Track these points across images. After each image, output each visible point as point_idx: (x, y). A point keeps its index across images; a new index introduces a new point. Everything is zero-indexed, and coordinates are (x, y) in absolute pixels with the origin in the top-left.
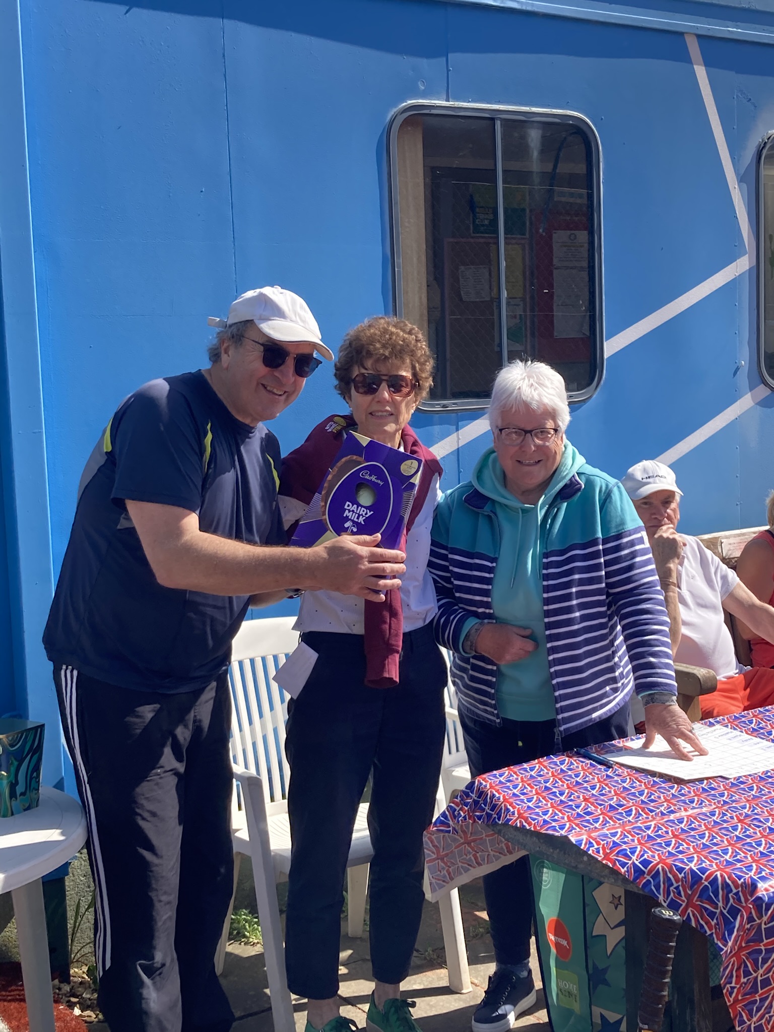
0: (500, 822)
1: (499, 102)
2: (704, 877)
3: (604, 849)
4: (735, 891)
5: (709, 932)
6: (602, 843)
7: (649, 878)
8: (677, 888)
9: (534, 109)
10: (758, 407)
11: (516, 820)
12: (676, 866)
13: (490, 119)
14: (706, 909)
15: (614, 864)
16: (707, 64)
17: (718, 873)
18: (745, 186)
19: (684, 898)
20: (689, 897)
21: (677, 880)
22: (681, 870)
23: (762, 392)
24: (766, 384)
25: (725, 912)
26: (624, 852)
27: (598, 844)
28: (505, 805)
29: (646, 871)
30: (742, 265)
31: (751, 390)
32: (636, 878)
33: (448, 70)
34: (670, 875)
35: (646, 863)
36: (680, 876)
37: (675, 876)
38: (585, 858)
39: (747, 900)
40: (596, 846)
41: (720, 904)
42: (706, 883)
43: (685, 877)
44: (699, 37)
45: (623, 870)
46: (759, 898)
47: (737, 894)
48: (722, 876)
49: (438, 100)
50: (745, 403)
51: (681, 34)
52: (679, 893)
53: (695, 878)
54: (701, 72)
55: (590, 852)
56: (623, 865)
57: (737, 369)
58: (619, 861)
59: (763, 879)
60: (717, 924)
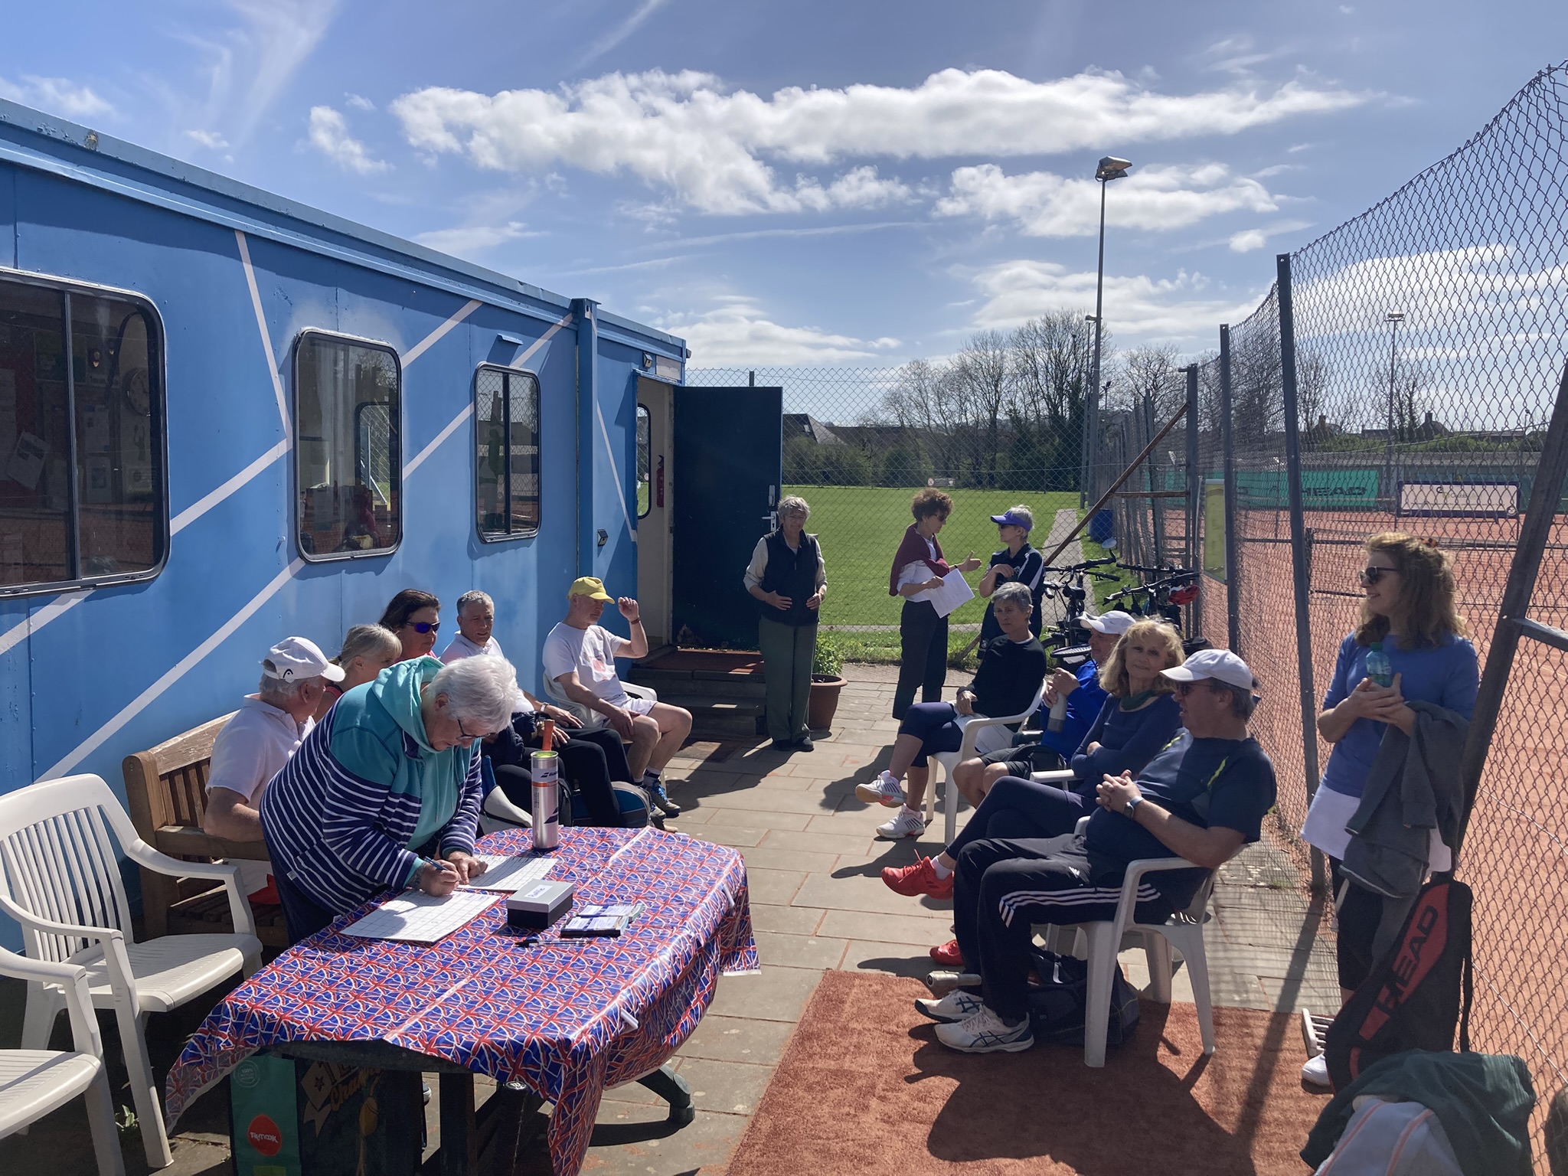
0: (289, 1040)
1: (68, 275)
2: (524, 1044)
3: (422, 1042)
4: (553, 1049)
5: (534, 1091)
6: (417, 1036)
7: (475, 1058)
8: (502, 1060)
9: (103, 287)
10: (295, 579)
11: (309, 1034)
12: (496, 1041)
13: (60, 292)
14: (530, 1071)
15: (439, 1053)
16: (254, 263)
17: (534, 1037)
18: (283, 377)
19: (510, 1067)
20: (513, 1065)
21: (501, 1053)
22: (501, 1043)
23: (299, 564)
24: (302, 557)
25: (547, 1069)
26: (442, 1041)
27: (414, 1038)
28: (285, 1022)
29: (471, 1052)
30: (282, 448)
31: (289, 563)
32: (463, 1061)
33: (16, 236)
34: (493, 1050)
35: (468, 1045)
36: (503, 1049)
37: (498, 1050)
38: (404, 1055)
39: (565, 1056)
40: (413, 1041)
41: (542, 1064)
42: (527, 1049)
43: (507, 1049)
44: (246, 234)
45: (450, 1057)
46: (575, 1050)
47: (555, 1051)
48: (538, 1039)
49: (6, 266)
50: (285, 576)
51: (232, 230)
52: (505, 1065)
53: (516, 1047)
54: (248, 268)
55: (411, 1048)
56: (448, 1052)
57: (279, 544)
58: (442, 1049)
59: (569, 1032)
60: (541, 1081)
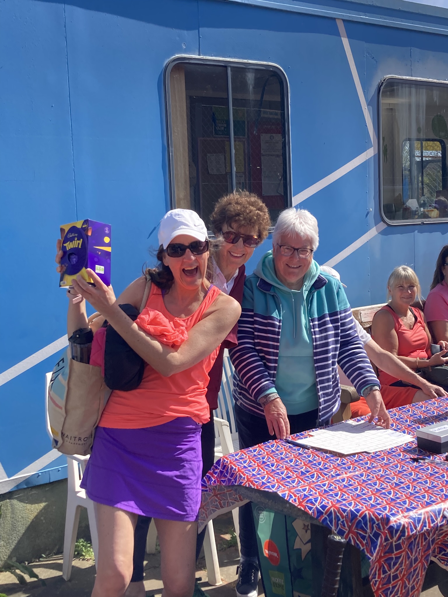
0: (236, 484)
1: (230, 57)
2: (358, 514)
3: (299, 499)
4: (377, 523)
5: (362, 548)
6: (298, 495)
7: (326, 516)
8: (343, 522)
9: (250, 61)
10: (380, 235)
11: (246, 482)
12: (342, 508)
13: (225, 66)
14: (360, 534)
15: (305, 508)
16: (349, 37)
17: (367, 512)
18: (371, 108)
19: (347, 528)
20: (350, 527)
21: (343, 517)
22: (344, 511)
23: (382, 226)
24: (384, 222)
25: (371, 535)
26: (310, 501)
27: (295, 496)
28: (239, 474)
29: (324, 512)
30: (370, 153)
31: (376, 224)
32: (318, 517)
33: (199, 37)
34: (338, 514)
35: (324, 507)
36: (344, 515)
37: (341, 514)
38: (288, 505)
39: (384, 528)
40: (294, 498)
41: (368, 531)
42: (360, 518)
43: (347, 515)
44: (344, 21)
45: (310, 512)
46: (391, 527)
48: (369, 514)
49: (194, 54)
50: (373, 233)
51: (334, 19)
52: (344, 525)
53: (353, 515)
54: (345, 41)
55: (291, 501)
56: (310, 508)
57: (368, 213)
58: (308, 506)
59: (393, 515)
60: (367, 543)
